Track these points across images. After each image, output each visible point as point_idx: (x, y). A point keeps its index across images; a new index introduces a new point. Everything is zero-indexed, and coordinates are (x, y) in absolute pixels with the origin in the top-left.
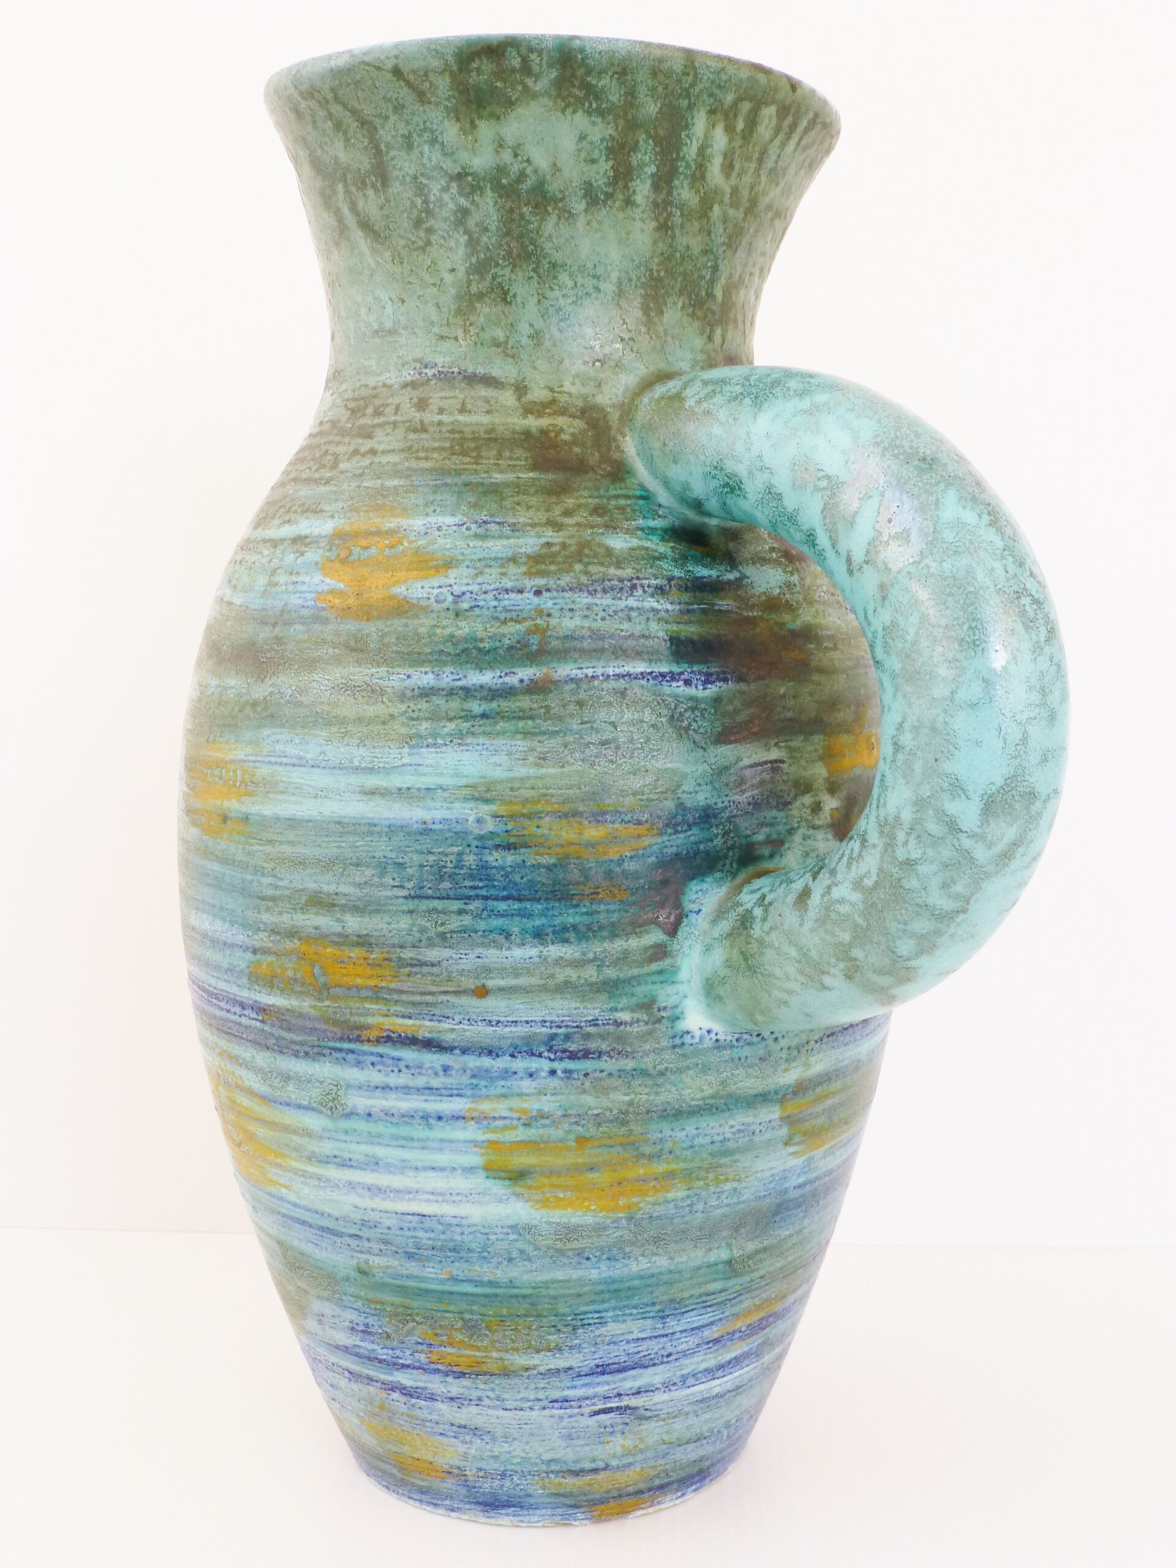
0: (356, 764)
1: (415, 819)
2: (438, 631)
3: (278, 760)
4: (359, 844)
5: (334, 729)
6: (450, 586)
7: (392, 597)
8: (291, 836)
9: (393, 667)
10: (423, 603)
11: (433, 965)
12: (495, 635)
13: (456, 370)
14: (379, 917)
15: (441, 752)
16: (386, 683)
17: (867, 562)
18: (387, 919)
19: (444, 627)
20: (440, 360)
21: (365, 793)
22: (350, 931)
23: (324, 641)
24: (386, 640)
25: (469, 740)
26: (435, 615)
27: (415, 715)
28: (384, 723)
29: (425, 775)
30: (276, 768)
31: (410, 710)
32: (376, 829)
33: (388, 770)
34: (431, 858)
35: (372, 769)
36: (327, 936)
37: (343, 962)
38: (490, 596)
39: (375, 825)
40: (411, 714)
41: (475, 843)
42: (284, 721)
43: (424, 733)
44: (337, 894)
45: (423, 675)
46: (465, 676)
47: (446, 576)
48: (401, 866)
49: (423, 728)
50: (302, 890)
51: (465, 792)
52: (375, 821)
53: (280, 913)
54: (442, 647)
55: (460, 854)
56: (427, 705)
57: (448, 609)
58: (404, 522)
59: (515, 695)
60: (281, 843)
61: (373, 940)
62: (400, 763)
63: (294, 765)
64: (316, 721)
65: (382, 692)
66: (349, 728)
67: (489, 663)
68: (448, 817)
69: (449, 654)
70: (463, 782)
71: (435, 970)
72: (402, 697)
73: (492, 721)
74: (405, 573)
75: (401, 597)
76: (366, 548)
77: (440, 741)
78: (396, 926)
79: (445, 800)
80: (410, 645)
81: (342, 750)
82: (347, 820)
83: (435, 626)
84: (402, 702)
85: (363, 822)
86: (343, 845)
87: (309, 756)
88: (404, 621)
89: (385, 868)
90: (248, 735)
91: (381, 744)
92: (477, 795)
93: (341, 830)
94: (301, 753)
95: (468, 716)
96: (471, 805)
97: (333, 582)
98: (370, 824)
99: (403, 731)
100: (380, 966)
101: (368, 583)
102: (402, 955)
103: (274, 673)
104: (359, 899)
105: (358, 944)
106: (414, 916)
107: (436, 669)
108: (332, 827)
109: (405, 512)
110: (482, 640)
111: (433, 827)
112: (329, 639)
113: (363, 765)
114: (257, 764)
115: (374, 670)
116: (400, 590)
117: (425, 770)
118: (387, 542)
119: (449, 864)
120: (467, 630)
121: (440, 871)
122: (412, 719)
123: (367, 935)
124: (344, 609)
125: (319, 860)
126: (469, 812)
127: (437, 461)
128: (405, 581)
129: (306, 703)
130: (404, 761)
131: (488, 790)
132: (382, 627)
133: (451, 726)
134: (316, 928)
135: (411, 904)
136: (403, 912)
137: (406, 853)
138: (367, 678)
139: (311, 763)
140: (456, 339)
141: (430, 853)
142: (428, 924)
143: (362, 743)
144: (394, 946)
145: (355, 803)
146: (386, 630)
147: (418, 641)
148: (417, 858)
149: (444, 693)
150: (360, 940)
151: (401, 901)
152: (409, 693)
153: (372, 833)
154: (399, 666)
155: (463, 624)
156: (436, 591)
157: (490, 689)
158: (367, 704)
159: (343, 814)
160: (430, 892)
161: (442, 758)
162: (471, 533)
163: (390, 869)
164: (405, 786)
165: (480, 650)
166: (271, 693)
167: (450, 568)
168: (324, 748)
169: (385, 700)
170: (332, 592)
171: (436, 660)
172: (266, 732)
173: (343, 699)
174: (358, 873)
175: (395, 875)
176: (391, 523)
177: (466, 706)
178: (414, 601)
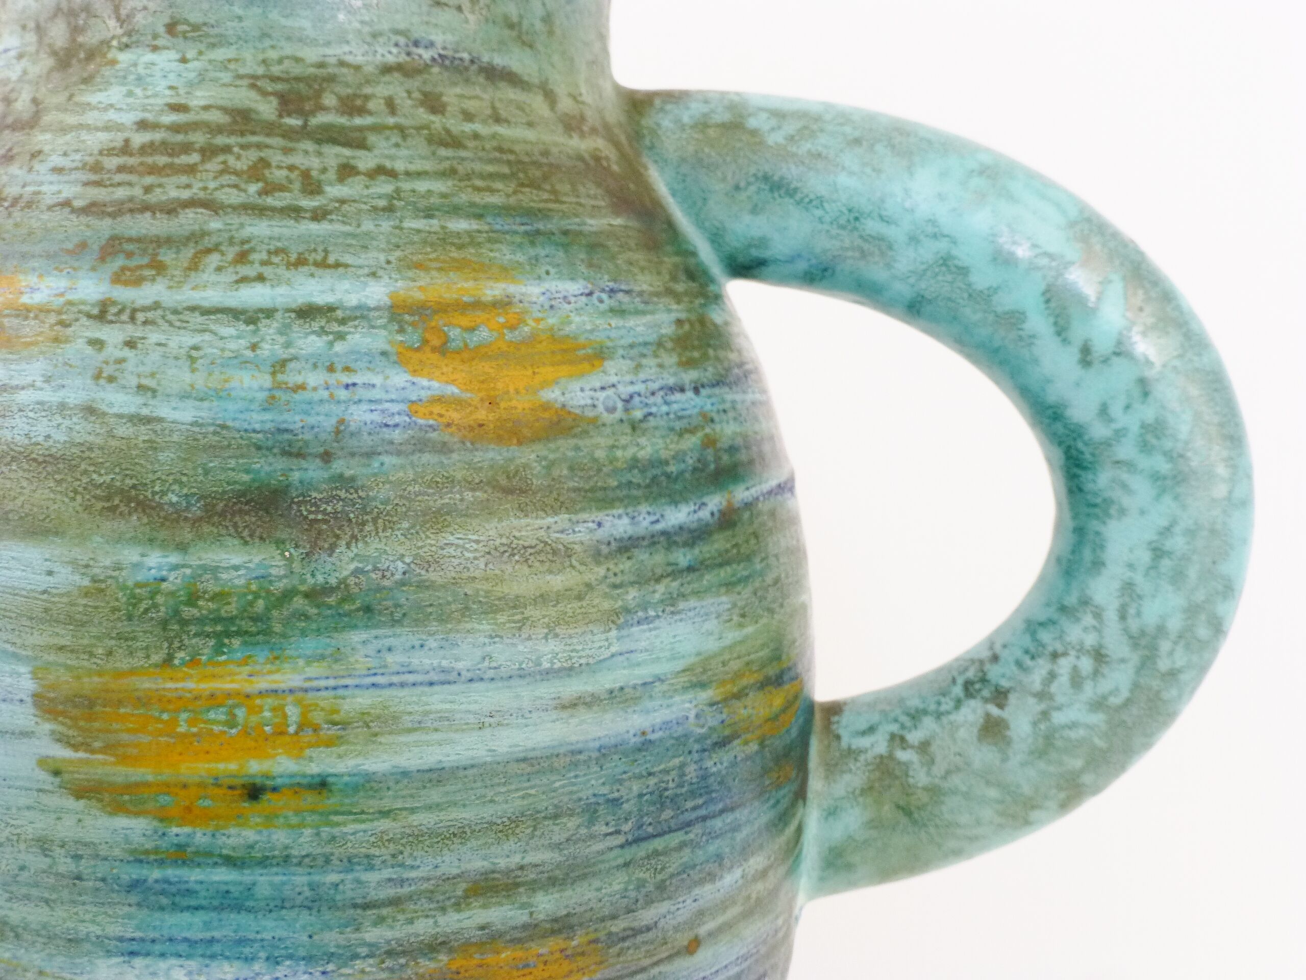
0: (546, 665)
1: (632, 732)
2: (619, 453)
3: (395, 679)
4: (557, 784)
5: (502, 618)
6: (614, 386)
7: (546, 407)
8: (435, 795)
9: (576, 512)
10: (590, 413)
11: (649, 929)
12: (677, 453)
13: (465, 56)
14: (585, 884)
15: (655, 629)
16: (571, 538)
17: (1117, 354)
18: (596, 883)
19: (624, 448)
20: (438, 38)
21: (564, 707)
22: (542, 917)
23: (451, 481)
24: (556, 473)
25: (682, 605)
26: (608, 430)
27: (618, 580)
28: (580, 598)
29: (639, 665)
30: (387, 692)
31: (611, 574)
32: (581, 757)
33: (593, 667)
34: (652, 781)
35: (571, 669)
36: (501, 935)
37: (527, 966)
38: (658, 399)
39: (580, 752)
40: (613, 580)
41: (697, 747)
42: (397, 616)
43: (632, 604)
44: (522, 868)
45: (616, 521)
46: (662, 516)
47: (604, 372)
48: (615, 803)
49: (630, 597)
50: (459, 876)
51: (684, 679)
52: (580, 746)
53: (411, 921)
54: (629, 476)
55: (682, 766)
56: (628, 564)
57: (622, 421)
58: (513, 289)
59: (710, 534)
60: (413, 810)
61: (574, 920)
62: (607, 654)
63: (431, 684)
64: (467, 608)
65: (569, 553)
66: (527, 613)
67: (681, 493)
68: (668, 718)
69: (639, 486)
70: (680, 665)
71: (650, 935)
72: (597, 556)
73: (697, 574)
74: (551, 369)
75: (558, 405)
76: (472, 330)
77: (652, 613)
78: (609, 891)
79: (664, 694)
80: (590, 478)
81: (521, 648)
82: (538, 753)
83: (613, 446)
84: (598, 563)
85: (562, 750)
86: (533, 792)
87: (460, 665)
88: (572, 442)
89: (596, 811)
90: (310, 645)
91: (579, 630)
92: (694, 679)
93: (529, 769)
94: (445, 663)
95: (675, 572)
96: (689, 696)
97: (435, 384)
98: (573, 753)
99: (606, 605)
100: (583, 954)
101: (500, 385)
102: (614, 929)
103: (354, 537)
104: (558, 866)
105: (553, 932)
106: (631, 869)
107: (630, 510)
108: (514, 768)
109: (506, 272)
110: (667, 463)
111: (652, 737)
112: (459, 476)
113: (557, 665)
114: (341, 692)
115: (550, 520)
116: (552, 395)
117: (640, 657)
118: (502, 320)
119: (671, 785)
120: (649, 450)
121: (661, 796)
122: (615, 586)
123: (568, 915)
124: (471, 428)
125: (492, 824)
126: (687, 705)
127: (508, 196)
128: (556, 382)
129: (440, 581)
130: (613, 649)
131: (705, 671)
132: (544, 453)
133: (661, 588)
134: (482, 928)
135: (628, 854)
136: (618, 867)
137: (620, 782)
138: (542, 533)
139: (466, 675)
140: (459, 9)
141: (650, 774)
142: (647, 875)
143: (551, 632)
144: (603, 920)
145: (549, 725)
146: (551, 456)
147: (599, 470)
148: (636, 787)
149: (645, 543)
150: (556, 926)
151: (617, 852)
152: (605, 549)
153: (576, 764)
154: (583, 510)
155: (643, 441)
156: (602, 395)
157: (691, 531)
158: (550, 572)
159: (530, 744)
160: (650, 829)
161: (657, 636)
162: (603, 307)
163: (602, 810)
164: (618, 685)
165: (668, 476)
166: (356, 572)
167: (603, 359)
168: (489, 649)
169: (574, 563)
170: (439, 400)
171: (628, 497)
172: (356, 637)
173: (509, 568)
174: (556, 828)
175: (610, 818)
176: (493, 290)
177: (672, 558)
178: (578, 411)
